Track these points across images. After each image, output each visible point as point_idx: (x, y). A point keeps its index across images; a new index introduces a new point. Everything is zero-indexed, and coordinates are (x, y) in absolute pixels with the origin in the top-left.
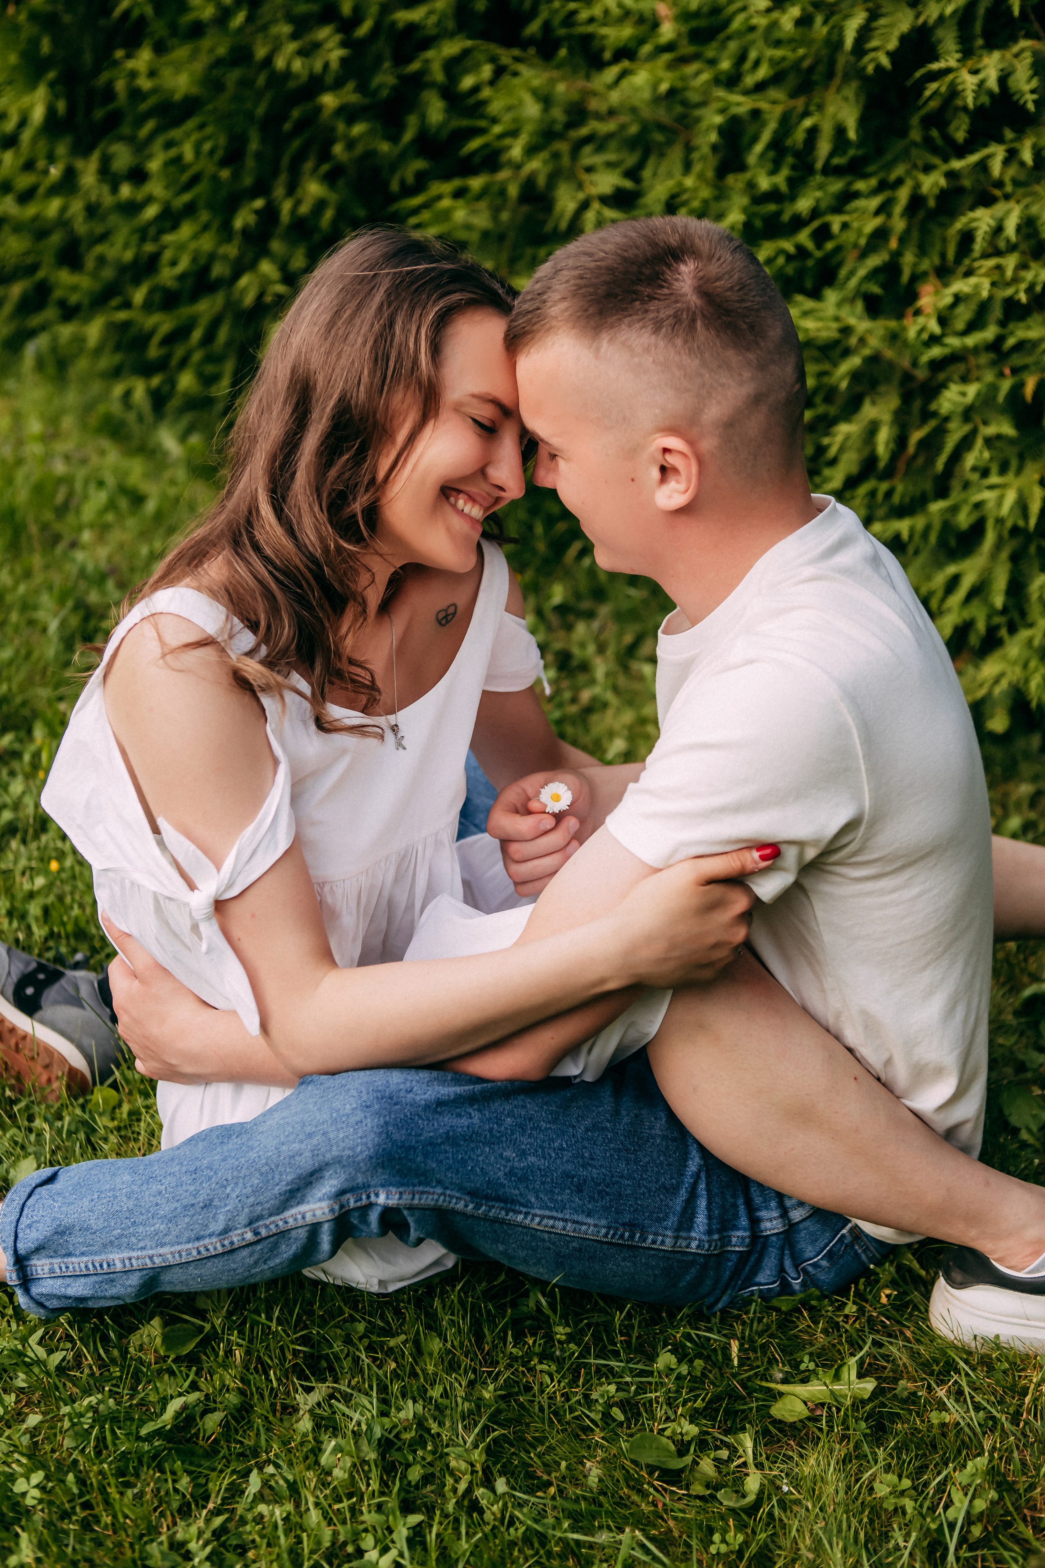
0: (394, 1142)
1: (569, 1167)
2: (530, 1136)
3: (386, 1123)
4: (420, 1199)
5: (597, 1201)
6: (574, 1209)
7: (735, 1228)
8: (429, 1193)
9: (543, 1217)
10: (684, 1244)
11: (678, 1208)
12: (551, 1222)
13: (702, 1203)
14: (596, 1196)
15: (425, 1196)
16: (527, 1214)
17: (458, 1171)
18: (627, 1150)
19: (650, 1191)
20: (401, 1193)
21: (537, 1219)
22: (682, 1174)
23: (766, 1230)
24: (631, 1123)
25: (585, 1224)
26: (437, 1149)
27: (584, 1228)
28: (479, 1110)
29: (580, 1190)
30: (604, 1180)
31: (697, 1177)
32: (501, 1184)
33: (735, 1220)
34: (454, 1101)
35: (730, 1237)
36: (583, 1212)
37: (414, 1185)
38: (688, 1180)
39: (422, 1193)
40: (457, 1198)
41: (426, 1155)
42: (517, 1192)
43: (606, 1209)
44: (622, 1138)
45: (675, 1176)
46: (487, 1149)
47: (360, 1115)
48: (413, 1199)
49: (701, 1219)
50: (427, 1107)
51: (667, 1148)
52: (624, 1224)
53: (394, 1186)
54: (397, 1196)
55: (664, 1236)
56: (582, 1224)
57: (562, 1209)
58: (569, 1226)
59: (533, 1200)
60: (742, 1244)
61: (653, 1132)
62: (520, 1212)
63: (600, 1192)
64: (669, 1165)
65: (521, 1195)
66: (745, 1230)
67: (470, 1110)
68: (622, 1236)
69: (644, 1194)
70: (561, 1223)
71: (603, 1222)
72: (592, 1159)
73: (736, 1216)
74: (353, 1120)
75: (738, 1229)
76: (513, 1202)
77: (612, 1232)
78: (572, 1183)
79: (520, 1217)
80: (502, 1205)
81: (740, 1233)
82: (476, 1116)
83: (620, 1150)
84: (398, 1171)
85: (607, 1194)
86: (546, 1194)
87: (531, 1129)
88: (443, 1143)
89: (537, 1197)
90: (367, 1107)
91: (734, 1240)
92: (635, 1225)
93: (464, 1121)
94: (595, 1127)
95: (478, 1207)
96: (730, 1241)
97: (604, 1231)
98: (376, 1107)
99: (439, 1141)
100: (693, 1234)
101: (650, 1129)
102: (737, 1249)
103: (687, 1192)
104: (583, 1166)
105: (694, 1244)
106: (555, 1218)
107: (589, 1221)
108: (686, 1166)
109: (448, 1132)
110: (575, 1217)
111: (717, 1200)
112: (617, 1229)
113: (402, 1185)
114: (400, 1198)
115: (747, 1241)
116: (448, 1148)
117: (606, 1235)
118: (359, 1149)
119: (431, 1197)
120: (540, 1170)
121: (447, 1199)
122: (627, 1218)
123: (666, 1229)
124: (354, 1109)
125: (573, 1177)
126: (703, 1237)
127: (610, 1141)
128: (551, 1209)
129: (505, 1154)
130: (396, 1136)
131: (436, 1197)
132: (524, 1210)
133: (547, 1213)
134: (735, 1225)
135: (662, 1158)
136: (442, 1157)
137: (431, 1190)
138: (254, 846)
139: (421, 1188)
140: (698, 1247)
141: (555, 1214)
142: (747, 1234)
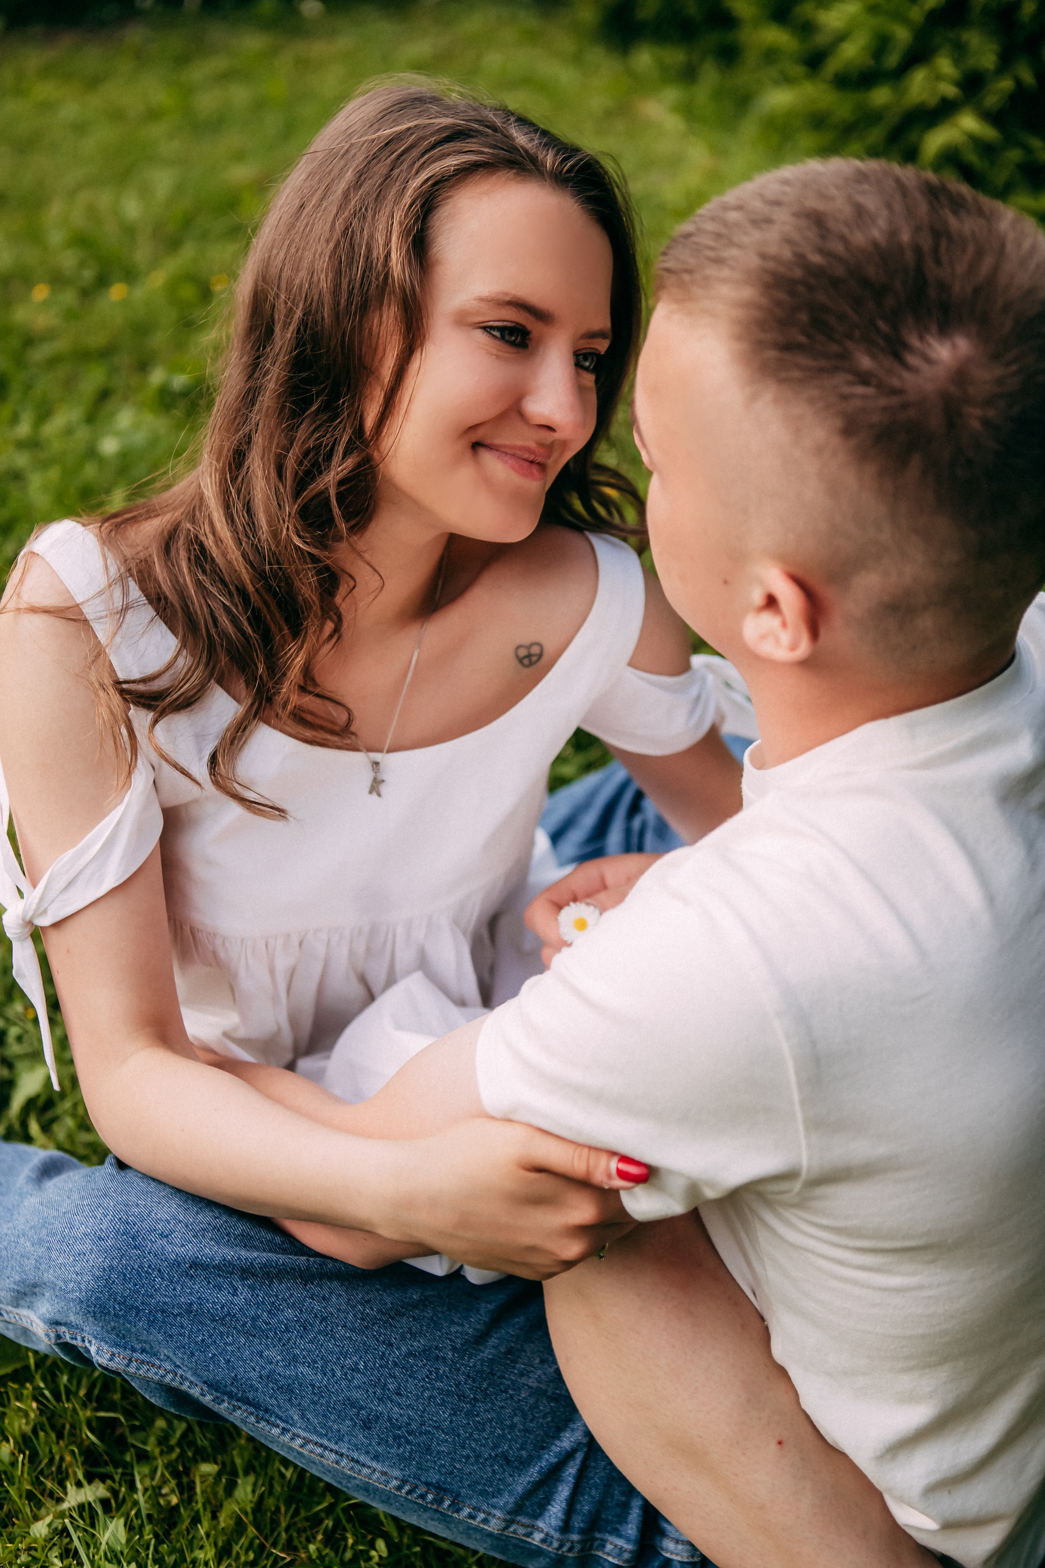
0: (113, 1295)
1: (356, 1394)
2: (311, 1341)
3: (111, 1268)
4: (138, 1369)
5: (392, 1447)
6: (355, 1445)
7: (617, 1533)
8: (153, 1365)
9: (307, 1441)
10: (521, 1531)
11: (520, 1489)
12: (319, 1450)
13: (564, 1492)
14: (390, 1440)
15: (146, 1367)
16: (284, 1431)
17: (192, 1354)
18: (462, 1397)
19: (478, 1456)
20: (113, 1355)
21: (299, 1441)
22: (542, 1446)
23: (667, 1551)
24: (491, 1361)
25: (369, 1467)
26: (171, 1319)
27: (366, 1471)
28: (252, 1288)
29: (367, 1425)
30: (408, 1424)
31: (569, 1455)
32: (252, 1386)
33: (620, 1523)
34: (218, 1267)
35: (606, 1541)
36: (367, 1453)
37: (133, 1350)
38: (549, 1458)
39: (143, 1362)
40: (191, 1382)
41: (151, 1323)
42: (273, 1401)
43: (401, 1458)
44: (462, 1378)
45: (530, 1447)
46: (243, 1340)
47: (88, 1245)
48: (128, 1366)
49: (556, 1510)
50: (177, 1263)
51: (533, 1408)
52: (427, 1484)
53: (107, 1343)
54: (108, 1356)
55: (489, 1514)
56: (364, 1465)
57: (339, 1439)
58: (344, 1462)
59: (296, 1417)
60: (619, 1556)
61: (524, 1380)
62: (277, 1426)
63: (396, 1438)
64: (526, 1430)
65: (279, 1406)
66: (628, 1540)
67: (238, 1284)
68: (423, 1496)
69: (468, 1457)
70: (334, 1456)
71: (397, 1473)
72: (399, 1394)
73: (623, 1519)
74: (79, 1247)
75: (620, 1536)
76: (267, 1411)
77: (407, 1488)
78: (358, 1415)
79: (276, 1431)
80: (252, 1409)
81: (620, 1542)
82: (244, 1293)
83: (449, 1393)
84: (113, 1329)
85: (408, 1442)
86: (317, 1416)
87: (320, 1332)
88: (180, 1314)
89: (303, 1416)
90: (100, 1238)
91: (609, 1547)
92: (445, 1490)
93: (223, 1297)
94: (426, 1353)
95: (218, 1401)
96: (604, 1546)
97: (395, 1483)
98: (110, 1243)
99: (176, 1312)
100: (540, 1524)
101: (522, 1375)
102: (610, 1559)
103: (539, 1472)
104: (380, 1400)
105: (538, 1537)
106: (326, 1448)
107: (374, 1464)
108: (558, 1438)
109: (191, 1304)
110: (356, 1456)
111: (593, 1492)
112: (416, 1487)
113: (117, 1345)
114: (110, 1360)
115: (626, 1556)
116: (185, 1322)
117: (399, 1488)
118: (71, 1285)
119: (154, 1370)
120: (313, 1386)
121: (178, 1379)
122: (434, 1477)
123: (494, 1507)
124: (85, 1234)
125: (361, 1408)
126: (552, 1532)
127: (439, 1378)
128: (321, 1435)
129: (266, 1353)
130: (118, 1288)
131: (161, 1372)
132: (282, 1425)
133: (315, 1438)
134: (617, 1530)
135: (516, 1420)
136: (174, 1331)
137: (157, 1362)
138: (72, 874)
139: (143, 1357)
140: (543, 1541)
141: (325, 1442)
142: (629, 1547)
